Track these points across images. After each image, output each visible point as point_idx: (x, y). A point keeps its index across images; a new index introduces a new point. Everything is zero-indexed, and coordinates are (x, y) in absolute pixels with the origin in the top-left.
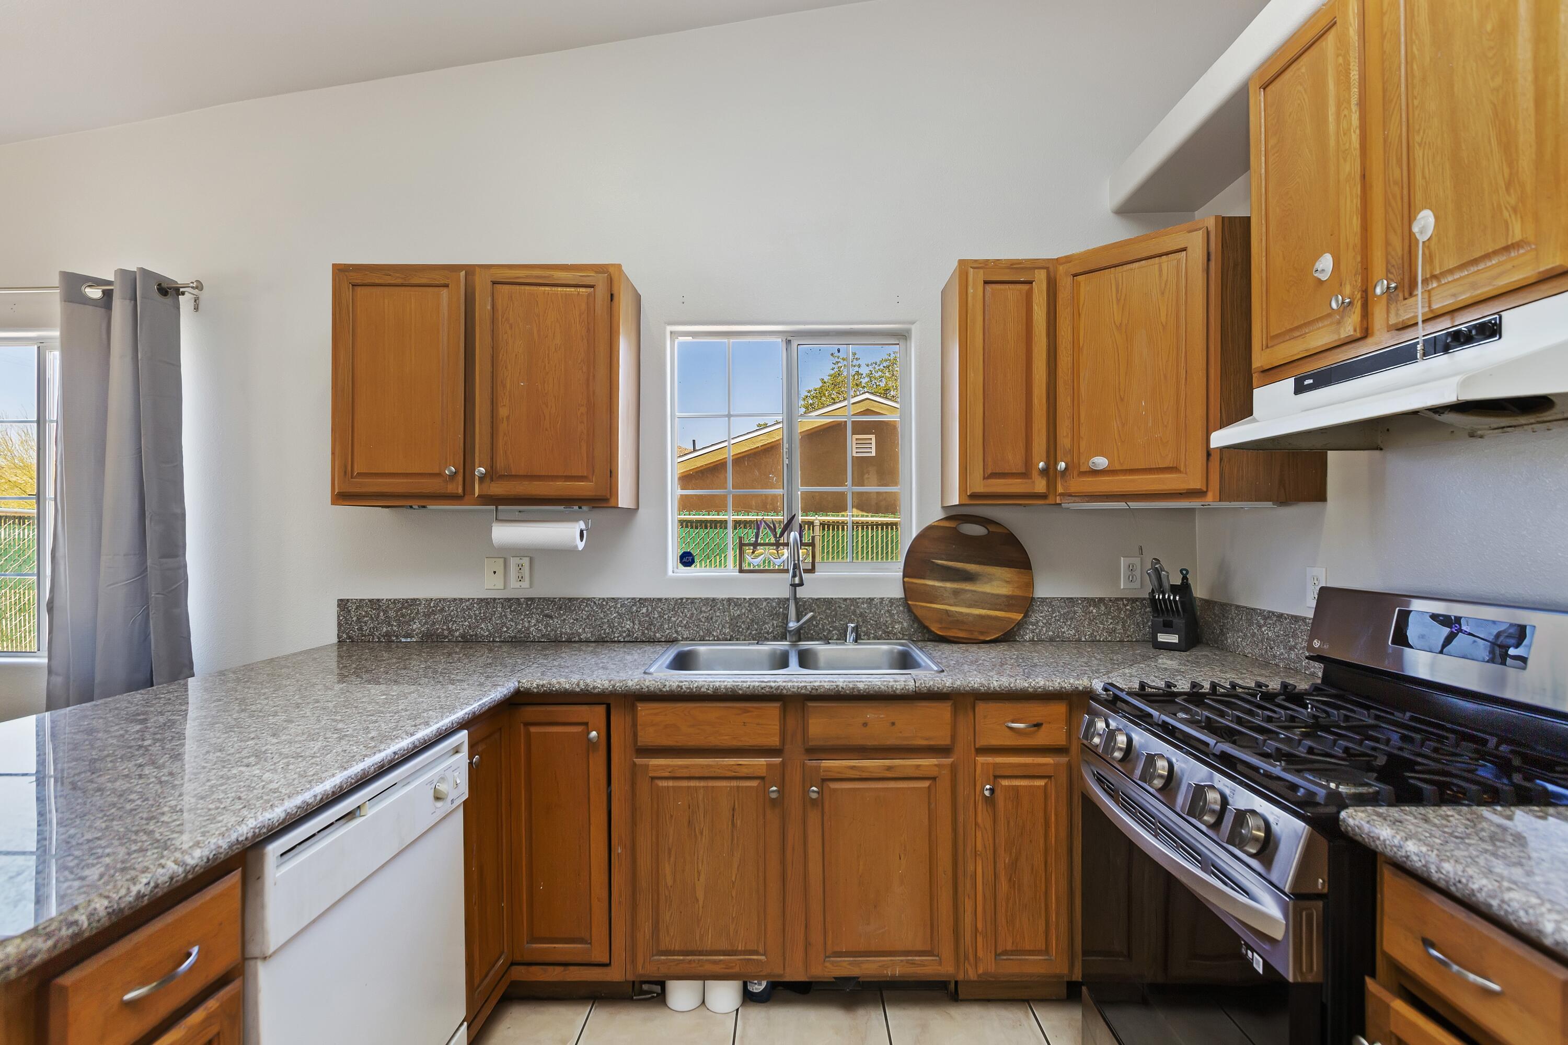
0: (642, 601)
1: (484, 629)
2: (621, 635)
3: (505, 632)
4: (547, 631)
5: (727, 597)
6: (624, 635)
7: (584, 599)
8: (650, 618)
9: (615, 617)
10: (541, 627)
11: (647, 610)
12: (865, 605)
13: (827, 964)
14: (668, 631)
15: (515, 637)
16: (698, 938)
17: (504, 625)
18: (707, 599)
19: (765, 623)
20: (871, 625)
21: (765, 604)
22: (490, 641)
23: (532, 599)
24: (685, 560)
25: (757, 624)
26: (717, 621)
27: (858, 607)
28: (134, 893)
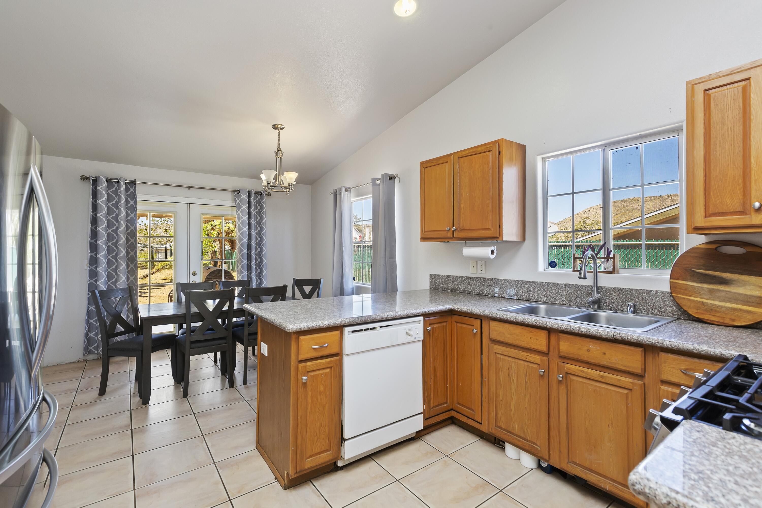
0: (526, 282)
1: (470, 288)
2: (517, 297)
3: (476, 290)
4: (490, 291)
5: (565, 283)
6: (519, 296)
7: (503, 279)
8: (529, 290)
9: (515, 288)
10: (488, 290)
11: (528, 286)
12: (645, 294)
13: (569, 466)
14: (537, 297)
15: (479, 293)
16: (512, 427)
17: (476, 287)
18: (555, 283)
19: (584, 298)
20: (650, 306)
21: (584, 288)
22: (471, 294)
23: (485, 278)
24: (552, 265)
25: (580, 298)
26: (559, 294)
27: (640, 295)
28: (312, 325)
